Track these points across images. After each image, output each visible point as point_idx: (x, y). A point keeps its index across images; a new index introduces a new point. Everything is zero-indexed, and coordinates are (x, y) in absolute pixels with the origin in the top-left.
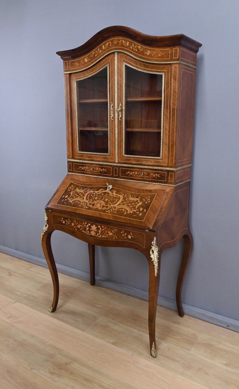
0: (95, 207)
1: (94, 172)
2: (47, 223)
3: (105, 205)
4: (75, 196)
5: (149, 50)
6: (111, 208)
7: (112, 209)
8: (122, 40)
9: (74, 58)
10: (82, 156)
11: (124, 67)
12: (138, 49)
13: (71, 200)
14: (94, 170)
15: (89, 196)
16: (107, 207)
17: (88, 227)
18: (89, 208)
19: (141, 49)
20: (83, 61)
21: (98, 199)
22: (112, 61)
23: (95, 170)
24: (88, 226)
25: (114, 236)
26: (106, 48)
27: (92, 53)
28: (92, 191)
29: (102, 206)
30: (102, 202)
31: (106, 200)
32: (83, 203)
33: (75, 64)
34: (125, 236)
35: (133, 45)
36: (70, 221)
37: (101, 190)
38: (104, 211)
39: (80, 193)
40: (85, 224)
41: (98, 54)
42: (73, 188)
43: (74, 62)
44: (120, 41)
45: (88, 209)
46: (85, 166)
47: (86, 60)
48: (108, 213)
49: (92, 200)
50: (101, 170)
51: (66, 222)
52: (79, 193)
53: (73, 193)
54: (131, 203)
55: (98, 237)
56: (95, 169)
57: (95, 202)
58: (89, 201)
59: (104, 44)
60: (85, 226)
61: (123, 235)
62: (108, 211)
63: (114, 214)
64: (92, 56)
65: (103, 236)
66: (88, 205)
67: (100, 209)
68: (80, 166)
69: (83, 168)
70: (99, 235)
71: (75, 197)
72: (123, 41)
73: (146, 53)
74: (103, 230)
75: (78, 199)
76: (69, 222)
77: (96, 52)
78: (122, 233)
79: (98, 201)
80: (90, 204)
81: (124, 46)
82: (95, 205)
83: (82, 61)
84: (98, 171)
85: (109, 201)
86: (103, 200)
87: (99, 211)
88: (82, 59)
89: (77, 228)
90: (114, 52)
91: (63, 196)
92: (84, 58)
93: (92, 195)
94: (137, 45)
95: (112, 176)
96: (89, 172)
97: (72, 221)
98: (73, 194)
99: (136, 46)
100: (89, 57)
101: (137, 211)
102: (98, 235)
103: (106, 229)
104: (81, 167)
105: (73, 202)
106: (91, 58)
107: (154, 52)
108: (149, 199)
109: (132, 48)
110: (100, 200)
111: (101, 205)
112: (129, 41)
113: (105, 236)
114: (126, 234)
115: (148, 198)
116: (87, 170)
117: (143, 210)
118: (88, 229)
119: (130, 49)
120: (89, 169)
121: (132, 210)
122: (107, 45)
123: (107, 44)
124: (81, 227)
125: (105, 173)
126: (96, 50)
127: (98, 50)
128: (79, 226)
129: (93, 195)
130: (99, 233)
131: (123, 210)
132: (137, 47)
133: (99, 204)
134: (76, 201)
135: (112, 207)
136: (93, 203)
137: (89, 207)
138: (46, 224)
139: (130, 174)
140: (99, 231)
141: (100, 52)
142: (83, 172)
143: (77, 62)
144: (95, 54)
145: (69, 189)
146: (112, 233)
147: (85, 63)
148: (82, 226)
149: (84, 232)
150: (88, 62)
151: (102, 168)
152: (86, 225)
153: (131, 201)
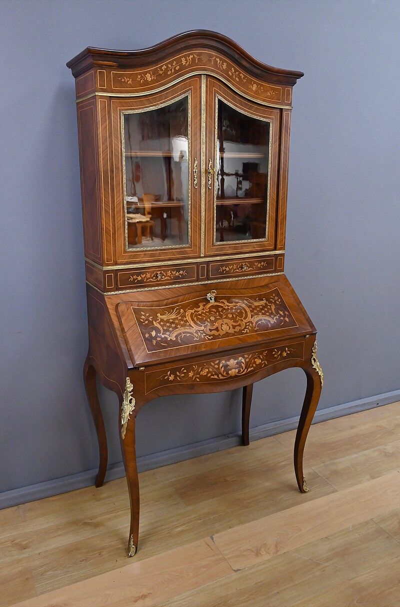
0: (222, 333)
1: (163, 281)
2: (131, 395)
3: (234, 324)
4: (169, 327)
5: (255, 83)
6: (246, 326)
7: (248, 325)
8: (217, 57)
9: (122, 67)
10: (135, 256)
11: (217, 102)
12: (240, 78)
13: (169, 335)
14: (163, 277)
15: (195, 319)
16: (239, 325)
17: (222, 367)
18: (215, 337)
19: (244, 78)
20: (142, 77)
21: (216, 320)
22: (195, 89)
23: (165, 277)
24: (221, 365)
25: (263, 362)
26: (188, 63)
27: (163, 66)
28: (193, 311)
29: (231, 327)
30: (226, 321)
31: (230, 316)
32: (196, 332)
33: (123, 80)
34: (278, 356)
35: (233, 71)
36: (185, 371)
37: (201, 305)
38: (240, 332)
39: (174, 319)
40: (216, 364)
41: (173, 71)
42: (149, 316)
43: (122, 76)
44: (214, 58)
45: (212, 339)
46: (143, 273)
47: (149, 77)
48: (247, 333)
49: (209, 324)
50: (177, 274)
51: (176, 376)
52: (171, 321)
53: (159, 323)
54: (262, 309)
55: (244, 373)
56: (165, 274)
57: (216, 325)
58: (205, 327)
59: (185, 56)
60: (216, 366)
61: (276, 356)
62: (246, 330)
63: (256, 331)
64: (161, 72)
65: (249, 370)
66: (209, 333)
67: (232, 331)
68: (133, 275)
69: (139, 278)
70: (244, 371)
71: (171, 329)
72: (218, 59)
73: (251, 87)
74: (247, 360)
75: (181, 330)
76: (184, 373)
77: (170, 66)
78: (274, 353)
79: (220, 321)
80: (211, 330)
81: (219, 69)
82: (220, 329)
83: (139, 77)
84: (170, 277)
85: (234, 316)
86: (226, 318)
87: (234, 335)
88: (140, 74)
89: (202, 377)
90: (201, 74)
91: (147, 336)
92: (146, 73)
93: (200, 317)
94: (238, 71)
95: (198, 280)
96: (154, 282)
97: (189, 369)
98: (162, 326)
99: (237, 73)
100: (155, 72)
101: (280, 317)
102: (242, 370)
103: (252, 357)
104: (135, 277)
105: (176, 337)
106: (160, 75)
107: (262, 88)
108: (276, 298)
109: (231, 74)
110: (219, 319)
111: (228, 325)
112: (226, 62)
113: (252, 368)
114: (280, 352)
115: (274, 297)
116: (147, 279)
117: (285, 314)
118: (223, 369)
119: (229, 75)
120: (153, 277)
121: (273, 319)
122: (189, 60)
123: (190, 58)
124: (208, 373)
125: (183, 277)
126: (169, 63)
127: (174, 64)
128: (204, 373)
129: (200, 315)
130: (243, 369)
131: (263, 321)
132: (239, 75)
133: (226, 326)
134: (180, 334)
135: (246, 323)
136: (215, 327)
137: (213, 335)
138: (131, 397)
139: (225, 270)
140: (243, 365)
141: (177, 69)
142: (140, 284)
143: (129, 76)
144: (167, 70)
145: (143, 319)
146: (260, 359)
147: (146, 83)
148: (211, 370)
149: (216, 377)
150: (153, 81)
151: (178, 270)
152: (218, 364)
153: (261, 307)
